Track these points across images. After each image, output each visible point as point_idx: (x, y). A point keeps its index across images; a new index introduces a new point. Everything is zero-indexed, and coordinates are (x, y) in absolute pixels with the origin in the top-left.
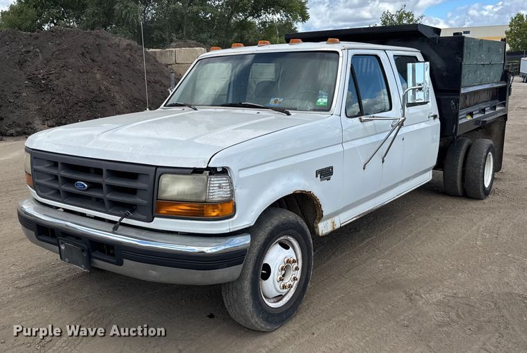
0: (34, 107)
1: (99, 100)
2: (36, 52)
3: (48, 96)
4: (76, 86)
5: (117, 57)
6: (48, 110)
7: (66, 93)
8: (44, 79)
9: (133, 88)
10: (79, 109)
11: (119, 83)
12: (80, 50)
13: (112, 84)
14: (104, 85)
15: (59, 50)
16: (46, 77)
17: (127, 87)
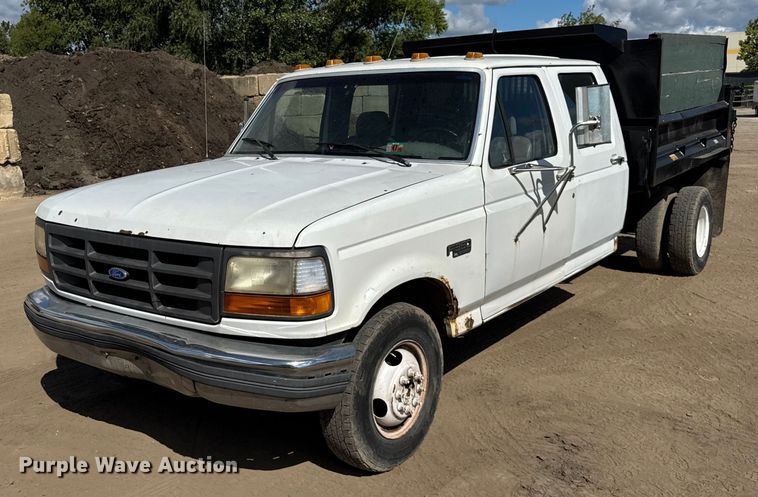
0: (80, 153)
1: (162, 143)
2: (78, 81)
3: (96, 139)
4: (132, 126)
5: (183, 88)
6: (98, 156)
7: (119, 135)
8: (90, 117)
10: (137, 155)
11: (186, 121)
12: (134, 79)
13: (177, 123)
14: (166, 124)
15: (107, 79)
16: (93, 114)
17: (197, 127)
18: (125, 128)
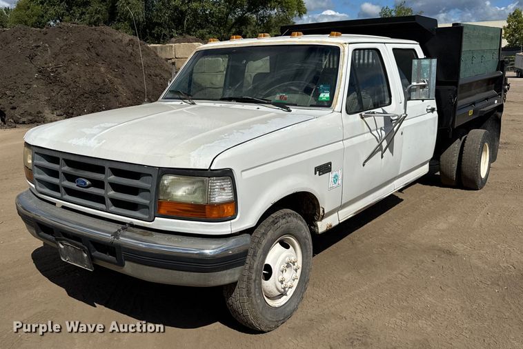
0: (44, 98)
1: (104, 91)
2: (45, 47)
3: (56, 88)
4: (82, 78)
5: (121, 52)
6: (57, 100)
7: (73, 85)
8: (53, 72)
9: (134, 81)
10: (85, 99)
11: (122, 76)
12: (86, 45)
13: (115, 77)
14: (108, 77)
15: (66, 45)
16: (55, 70)
17: (129, 80)
18: (78, 80)
